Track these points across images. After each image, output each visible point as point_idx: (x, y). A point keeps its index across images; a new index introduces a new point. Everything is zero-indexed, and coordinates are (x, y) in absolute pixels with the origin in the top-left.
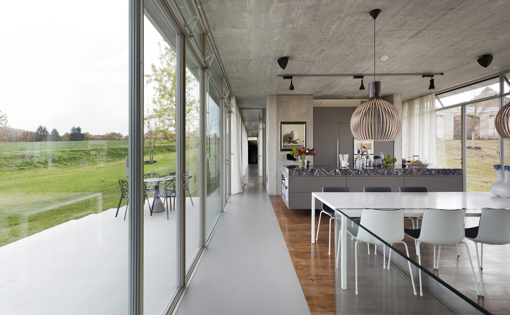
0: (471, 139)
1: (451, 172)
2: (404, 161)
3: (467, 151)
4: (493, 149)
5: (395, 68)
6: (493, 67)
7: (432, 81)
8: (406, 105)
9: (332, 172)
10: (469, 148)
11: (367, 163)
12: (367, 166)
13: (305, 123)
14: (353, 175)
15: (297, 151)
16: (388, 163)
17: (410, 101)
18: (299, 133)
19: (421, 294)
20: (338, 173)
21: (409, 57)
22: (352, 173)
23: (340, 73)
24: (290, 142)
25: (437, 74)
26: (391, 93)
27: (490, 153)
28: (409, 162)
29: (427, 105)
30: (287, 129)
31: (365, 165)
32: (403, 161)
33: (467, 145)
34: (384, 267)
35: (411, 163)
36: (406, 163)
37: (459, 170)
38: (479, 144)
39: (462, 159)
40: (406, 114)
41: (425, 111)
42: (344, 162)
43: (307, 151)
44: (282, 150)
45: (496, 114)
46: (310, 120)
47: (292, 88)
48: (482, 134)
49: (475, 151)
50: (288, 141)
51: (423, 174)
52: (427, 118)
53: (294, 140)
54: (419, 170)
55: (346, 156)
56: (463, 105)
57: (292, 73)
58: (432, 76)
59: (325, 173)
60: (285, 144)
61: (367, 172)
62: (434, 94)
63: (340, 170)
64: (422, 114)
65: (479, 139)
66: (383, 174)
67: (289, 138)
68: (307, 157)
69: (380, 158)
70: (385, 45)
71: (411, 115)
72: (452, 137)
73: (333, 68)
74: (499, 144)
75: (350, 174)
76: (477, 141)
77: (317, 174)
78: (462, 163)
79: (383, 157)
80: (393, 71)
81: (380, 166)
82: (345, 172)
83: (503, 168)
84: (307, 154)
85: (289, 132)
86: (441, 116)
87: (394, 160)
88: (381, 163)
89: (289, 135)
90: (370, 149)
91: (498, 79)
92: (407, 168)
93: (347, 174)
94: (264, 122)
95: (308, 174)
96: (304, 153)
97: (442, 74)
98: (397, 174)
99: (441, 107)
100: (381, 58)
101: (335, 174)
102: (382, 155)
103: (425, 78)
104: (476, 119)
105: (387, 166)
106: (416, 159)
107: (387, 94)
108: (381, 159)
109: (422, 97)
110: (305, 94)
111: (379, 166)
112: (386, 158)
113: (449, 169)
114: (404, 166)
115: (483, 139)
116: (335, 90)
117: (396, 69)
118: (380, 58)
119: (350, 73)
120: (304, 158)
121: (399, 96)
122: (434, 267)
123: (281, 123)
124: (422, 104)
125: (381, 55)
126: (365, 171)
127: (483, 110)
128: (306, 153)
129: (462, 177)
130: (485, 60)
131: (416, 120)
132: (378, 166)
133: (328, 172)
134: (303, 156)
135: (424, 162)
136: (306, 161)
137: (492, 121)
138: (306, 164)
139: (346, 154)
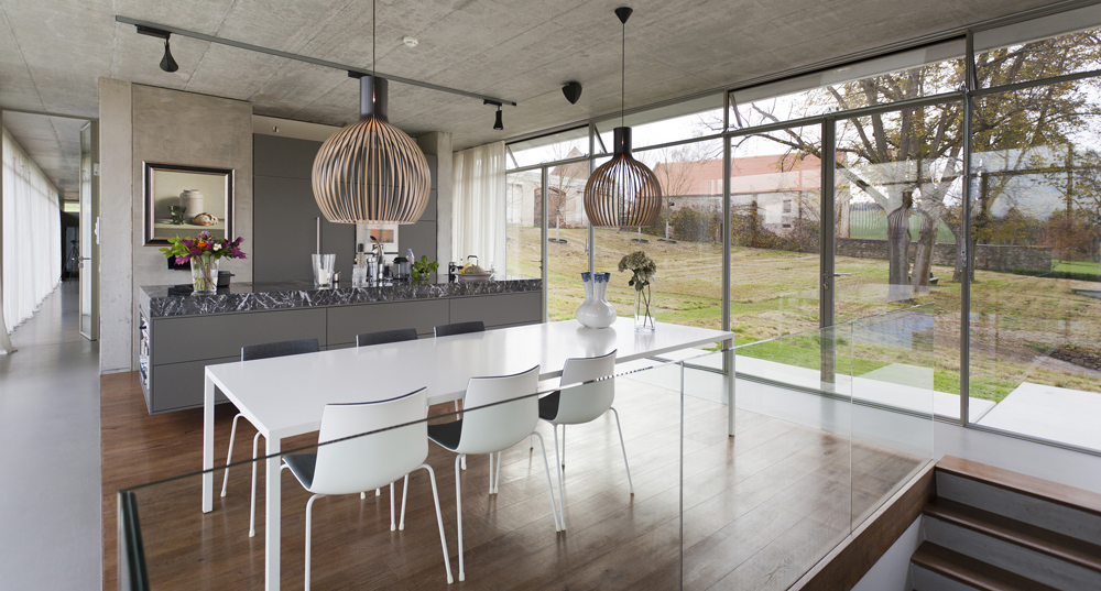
0: (555, 227)
1: (525, 285)
2: (452, 267)
3: (549, 245)
4: (580, 243)
5: (433, 73)
6: (582, 108)
7: (499, 114)
8: (461, 158)
9: (288, 300)
10: (552, 240)
11: (378, 273)
12: (378, 281)
13: (228, 172)
14: (343, 302)
15: (184, 246)
16: (421, 272)
17: (467, 149)
18: (208, 200)
19: (462, 577)
20: (306, 301)
21: (458, 54)
22: (340, 298)
23: (314, 56)
24: (177, 220)
25: (507, 102)
26: (432, 129)
27: (577, 249)
28: (460, 268)
29: (494, 162)
30: (168, 186)
31: (375, 278)
32: (450, 267)
33: (549, 236)
34: (393, 528)
35: (463, 270)
36: (457, 270)
37: (536, 281)
38: (565, 234)
39: (542, 261)
40: (459, 174)
41: (491, 172)
42: (324, 274)
43: (217, 247)
44: (149, 242)
45: (583, 189)
46: (242, 164)
47: (169, 64)
48: (568, 219)
49: (558, 246)
50: (173, 217)
51: (482, 292)
52: (492, 182)
53: (194, 215)
54: (476, 285)
55: (330, 259)
56: (544, 167)
57: (169, 23)
58: (500, 104)
59: (270, 303)
60: (160, 226)
61: (376, 295)
62: (504, 142)
63: (312, 293)
64: (485, 176)
65: (564, 227)
66: (410, 295)
67: (177, 210)
68: (217, 262)
69: (406, 260)
70: (408, 8)
71: (468, 178)
72: (532, 223)
73: (294, 38)
74: (587, 236)
75: (335, 301)
76: (562, 230)
77: (246, 307)
78: (542, 268)
79: (412, 258)
80: (430, 77)
81: (406, 279)
82: (325, 298)
83: (593, 277)
84: (217, 254)
85: (177, 193)
86: (518, 185)
87: (434, 266)
88: (409, 272)
89: (174, 200)
90: (390, 241)
91: (587, 129)
92: (456, 281)
93: (327, 302)
94: (95, 160)
95: (217, 310)
96: (207, 252)
97: (514, 104)
98: (437, 296)
99: (514, 167)
100: (405, 40)
101: (298, 304)
102: (410, 256)
103: (489, 106)
104: (560, 195)
105: (420, 279)
106: (473, 262)
107: (426, 128)
108: (408, 264)
109: (485, 143)
110: (229, 95)
111: (404, 279)
112: (419, 261)
113: (522, 281)
114: (452, 277)
115: (569, 227)
116: (309, 99)
117: (436, 75)
118: (402, 38)
119: (339, 61)
120: (209, 264)
121: (447, 137)
122: (491, 492)
123: (148, 165)
124: (485, 158)
125: (405, 32)
126: (370, 292)
127: (570, 181)
128: (214, 252)
129: (541, 293)
130: (572, 91)
131: (477, 186)
132: (401, 279)
133: (280, 299)
134: (204, 259)
135: (485, 267)
136: (214, 273)
137: (580, 200)
138: (215, 281)
139: (330, 253)
